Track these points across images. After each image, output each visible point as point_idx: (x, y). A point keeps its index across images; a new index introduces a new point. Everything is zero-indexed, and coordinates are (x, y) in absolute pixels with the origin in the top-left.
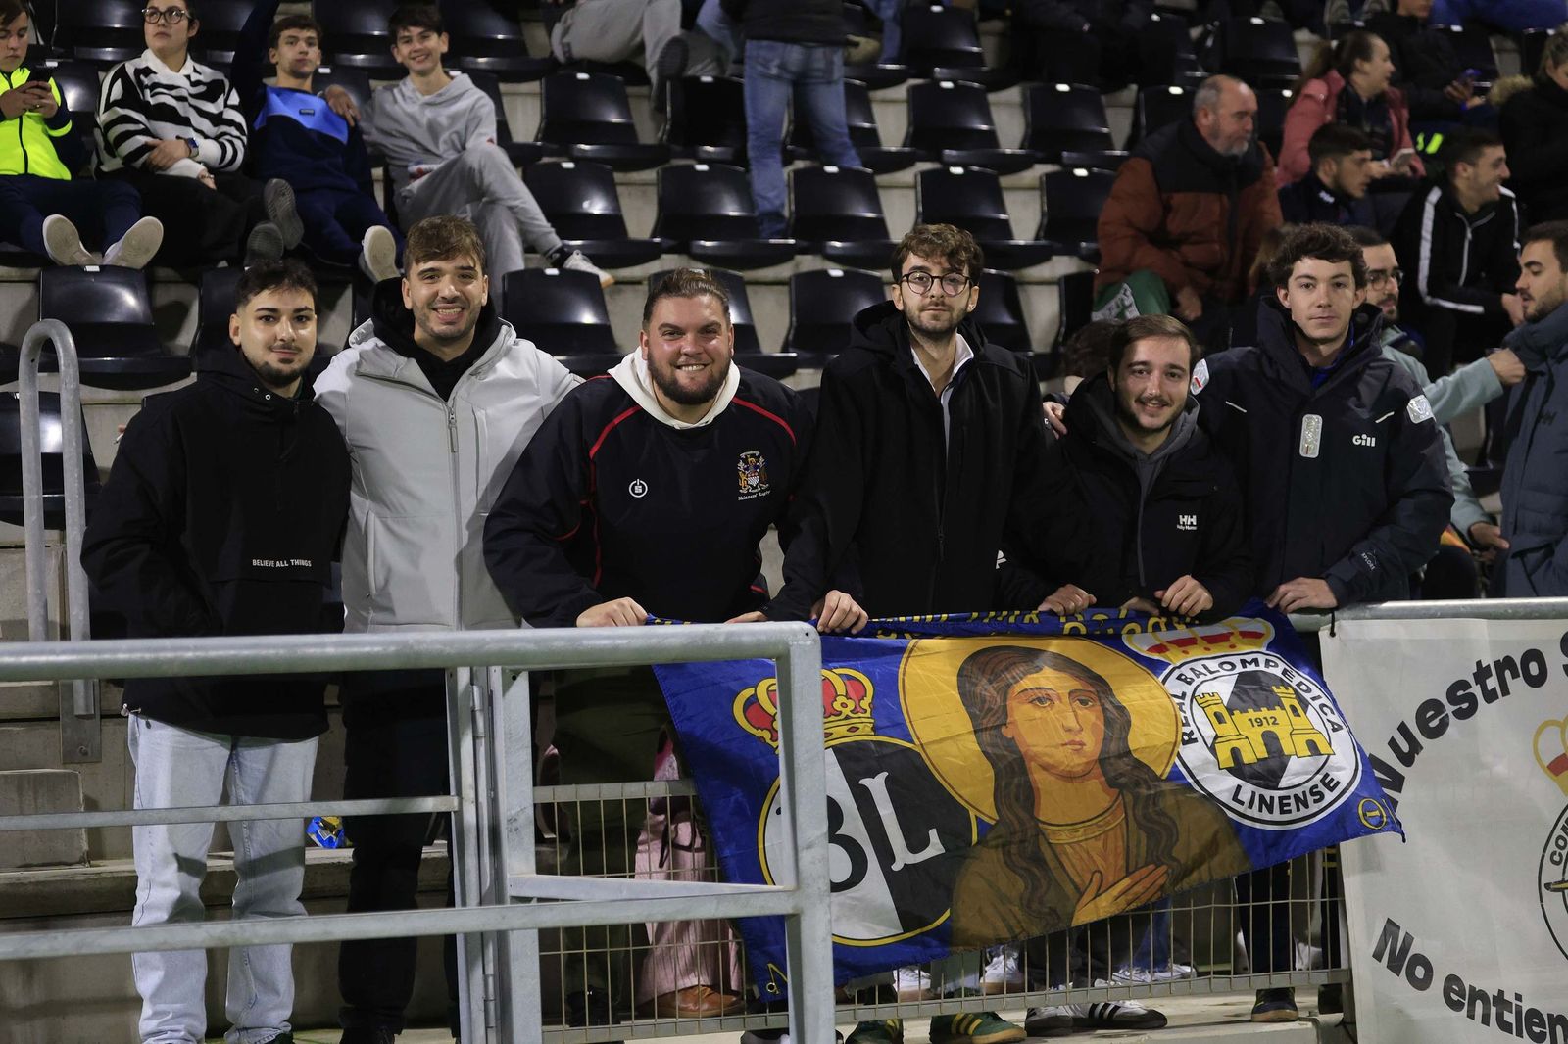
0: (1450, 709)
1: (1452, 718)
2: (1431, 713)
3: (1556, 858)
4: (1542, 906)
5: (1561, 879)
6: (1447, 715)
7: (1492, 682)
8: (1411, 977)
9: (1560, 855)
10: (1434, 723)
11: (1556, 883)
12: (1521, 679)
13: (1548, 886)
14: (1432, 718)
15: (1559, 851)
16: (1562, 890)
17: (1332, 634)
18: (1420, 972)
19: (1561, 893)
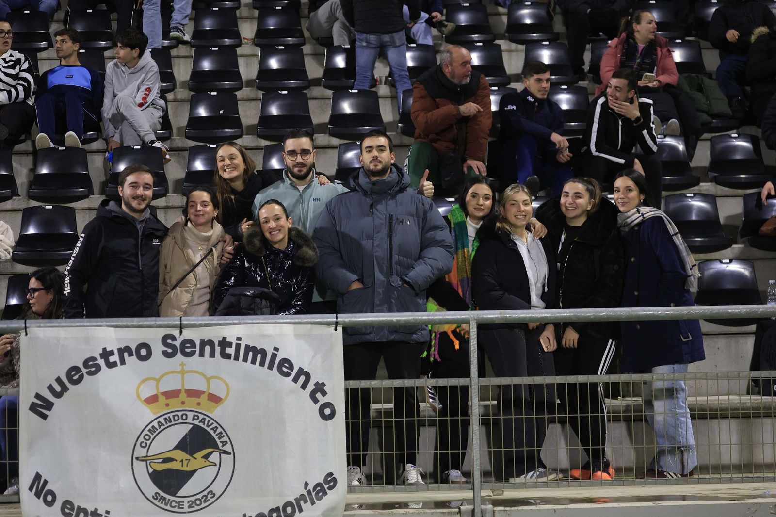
0: (84, 371)
1: (85, 375)
2: (74, 372)
3: (144, 445)
4: (132, 468)
5: (145, 455)
6: (83, 374)
7: (114, 358)
8: (45, 501)
9: (146, 443)
10: (75, 378)
11: (143, 457)
12: (134, 358)
13: (137, 458)
14: (75, 375)
15: (145, 441)
16: (146, 461)
17: (26, 334)
18: (49, 498)
19: (145, 462)
